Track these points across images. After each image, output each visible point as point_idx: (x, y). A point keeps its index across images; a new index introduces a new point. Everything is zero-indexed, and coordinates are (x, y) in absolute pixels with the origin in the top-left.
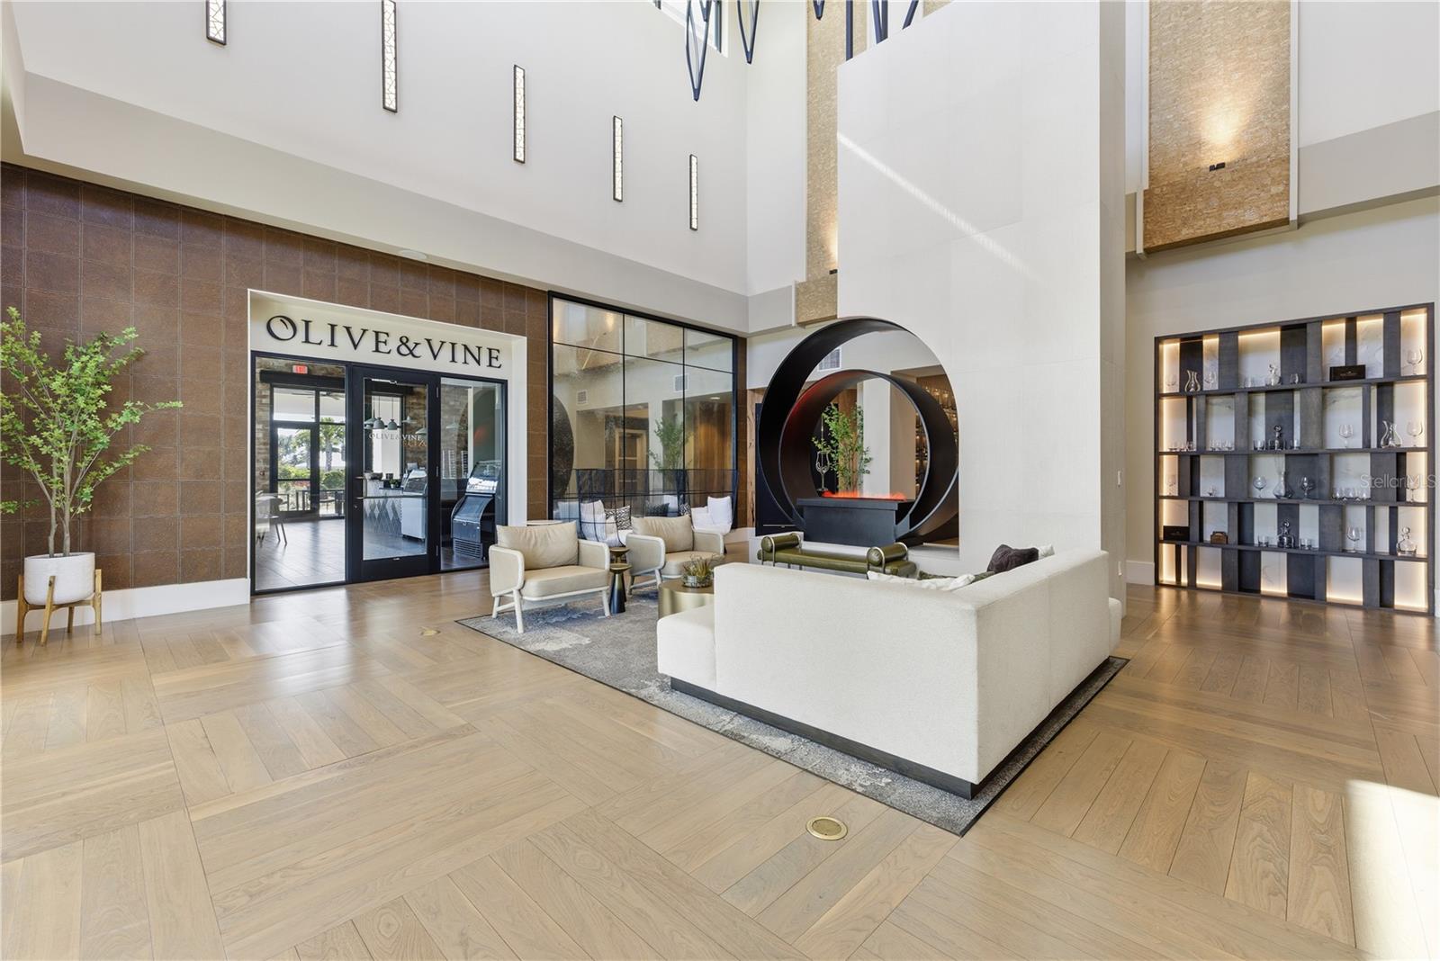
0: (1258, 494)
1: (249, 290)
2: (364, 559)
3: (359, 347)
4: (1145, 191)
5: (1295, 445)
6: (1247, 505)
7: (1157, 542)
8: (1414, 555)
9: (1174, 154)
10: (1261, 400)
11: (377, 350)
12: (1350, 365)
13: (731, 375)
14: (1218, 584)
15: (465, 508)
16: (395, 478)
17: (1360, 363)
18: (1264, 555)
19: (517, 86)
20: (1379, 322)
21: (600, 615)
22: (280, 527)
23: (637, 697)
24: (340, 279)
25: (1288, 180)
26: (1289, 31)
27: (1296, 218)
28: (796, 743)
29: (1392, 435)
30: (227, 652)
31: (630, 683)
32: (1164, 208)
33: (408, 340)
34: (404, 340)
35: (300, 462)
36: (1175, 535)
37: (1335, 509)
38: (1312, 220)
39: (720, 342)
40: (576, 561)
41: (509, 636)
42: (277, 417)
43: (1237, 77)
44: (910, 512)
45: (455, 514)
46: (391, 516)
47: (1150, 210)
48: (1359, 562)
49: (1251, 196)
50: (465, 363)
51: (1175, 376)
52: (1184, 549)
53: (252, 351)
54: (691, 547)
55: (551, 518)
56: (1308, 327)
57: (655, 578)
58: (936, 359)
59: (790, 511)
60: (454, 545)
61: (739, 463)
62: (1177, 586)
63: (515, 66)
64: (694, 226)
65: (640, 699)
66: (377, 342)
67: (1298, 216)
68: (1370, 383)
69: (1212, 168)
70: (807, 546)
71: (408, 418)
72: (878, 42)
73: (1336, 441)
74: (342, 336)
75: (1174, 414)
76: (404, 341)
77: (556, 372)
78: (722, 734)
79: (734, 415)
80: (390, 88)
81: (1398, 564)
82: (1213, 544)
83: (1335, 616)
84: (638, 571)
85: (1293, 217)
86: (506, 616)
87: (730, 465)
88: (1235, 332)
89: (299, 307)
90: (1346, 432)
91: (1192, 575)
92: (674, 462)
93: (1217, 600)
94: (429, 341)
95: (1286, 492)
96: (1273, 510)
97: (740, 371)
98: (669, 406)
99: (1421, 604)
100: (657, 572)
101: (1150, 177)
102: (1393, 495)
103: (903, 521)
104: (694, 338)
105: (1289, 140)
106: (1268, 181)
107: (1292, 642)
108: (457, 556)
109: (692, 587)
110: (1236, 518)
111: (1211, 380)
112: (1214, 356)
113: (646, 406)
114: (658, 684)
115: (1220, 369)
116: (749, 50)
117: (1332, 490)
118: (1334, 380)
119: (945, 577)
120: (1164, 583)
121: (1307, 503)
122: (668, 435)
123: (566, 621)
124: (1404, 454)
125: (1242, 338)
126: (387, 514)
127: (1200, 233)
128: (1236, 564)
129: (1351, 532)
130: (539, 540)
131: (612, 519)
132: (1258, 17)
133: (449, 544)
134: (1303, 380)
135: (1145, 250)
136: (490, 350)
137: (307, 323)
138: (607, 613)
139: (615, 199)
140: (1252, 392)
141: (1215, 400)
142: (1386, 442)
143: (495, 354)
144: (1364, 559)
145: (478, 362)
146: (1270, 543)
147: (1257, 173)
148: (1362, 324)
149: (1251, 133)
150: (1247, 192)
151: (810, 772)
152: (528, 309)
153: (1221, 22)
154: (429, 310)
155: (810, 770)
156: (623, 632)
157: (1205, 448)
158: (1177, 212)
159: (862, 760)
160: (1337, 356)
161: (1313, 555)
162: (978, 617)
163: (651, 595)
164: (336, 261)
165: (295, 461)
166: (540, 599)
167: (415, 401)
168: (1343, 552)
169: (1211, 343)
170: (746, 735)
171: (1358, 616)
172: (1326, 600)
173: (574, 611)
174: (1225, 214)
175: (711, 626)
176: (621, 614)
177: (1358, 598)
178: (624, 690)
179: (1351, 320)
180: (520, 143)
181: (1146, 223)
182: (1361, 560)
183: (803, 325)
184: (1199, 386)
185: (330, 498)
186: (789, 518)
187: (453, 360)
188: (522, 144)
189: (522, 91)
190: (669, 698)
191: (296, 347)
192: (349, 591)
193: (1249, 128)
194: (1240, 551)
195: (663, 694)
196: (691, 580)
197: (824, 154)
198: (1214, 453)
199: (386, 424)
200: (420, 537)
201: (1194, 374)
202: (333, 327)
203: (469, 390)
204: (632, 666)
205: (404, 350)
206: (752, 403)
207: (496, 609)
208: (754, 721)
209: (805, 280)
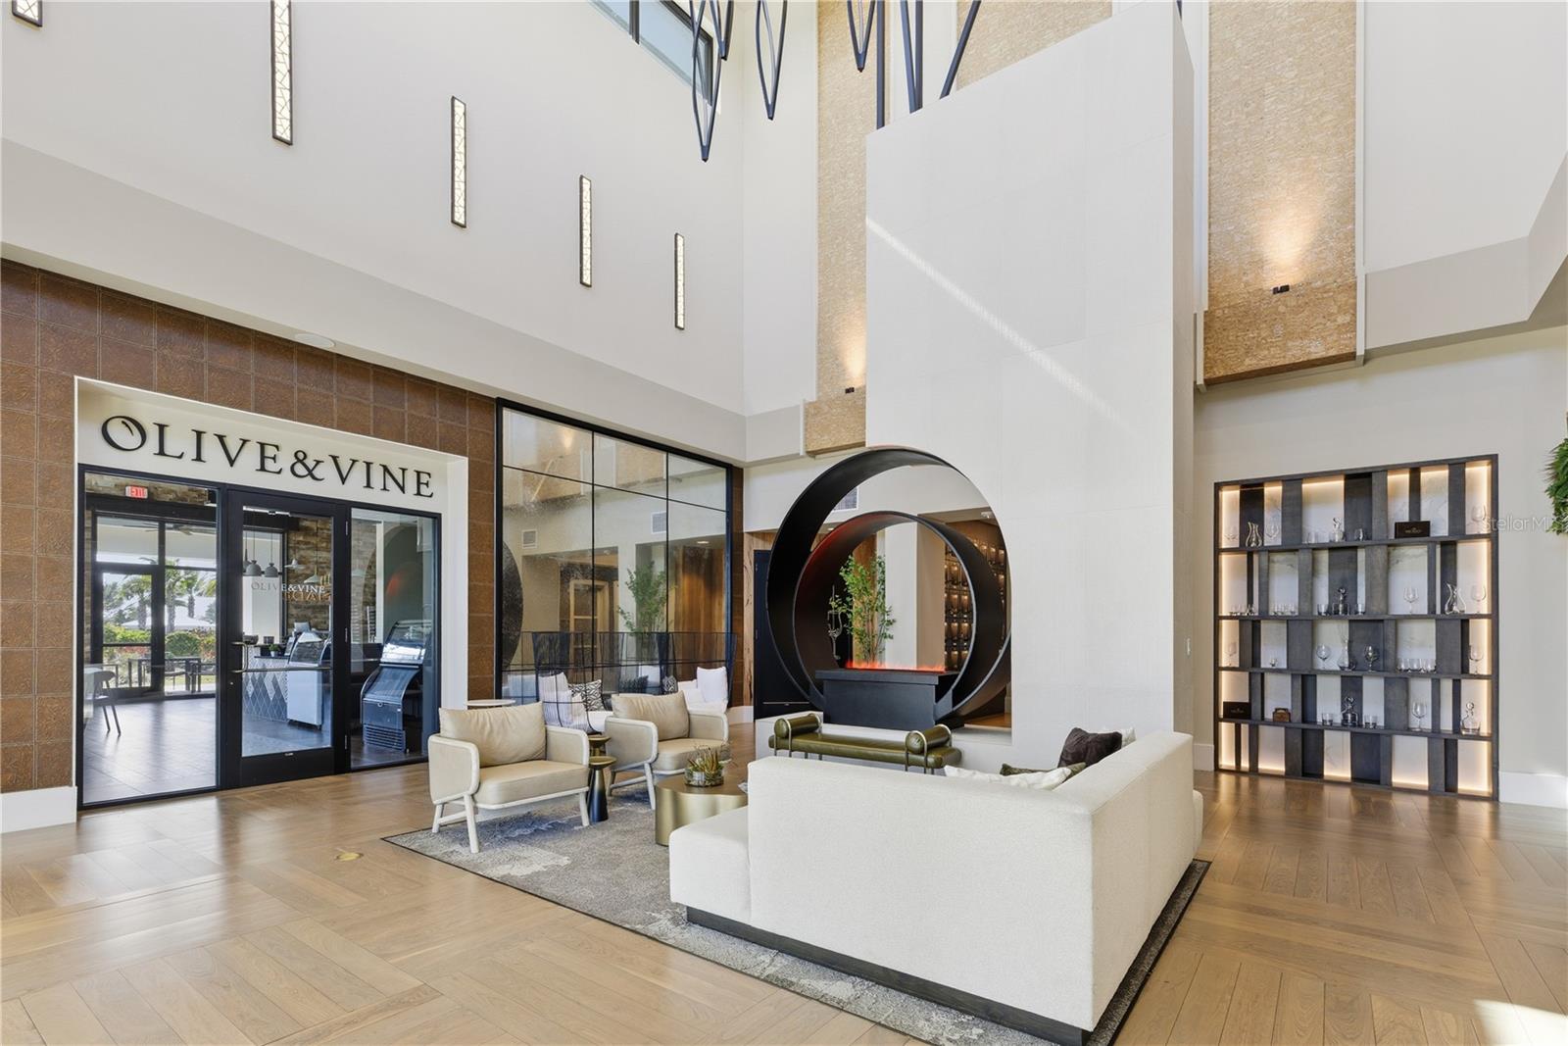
0: (1321, 665)
1: (76, 378)
2: (244, 755)
3: (236, 464)
4: (1206, 312)
5: (1360, 610)
6: (1310, 678)
7: (1217, 720)
8: (1478, 734)
9: (1234, 272)
10: (1324, 557)
11: (263, 469)
12: (1415, 520)
13: (725, 513)
14: (1280, 768)
15: (379, 684)
16: (277, 641)
17: (1423, 519)
18: (1328, 734)
19: (456, 125)
20: (1443, 473)
21: (576, 825)
22: (109, 711)
23: (646, 936)
24: (211, 369)
25: (1355, 310)
26: (1354, 140)
27: (1363, 353)
28: (858, 988)
29: (1455, 600)
30: (51, 896)
31: (633, 916)
32: (1225, 333)
33: (305, 456)
34: (301, 456)
35: (129, 620)
36: (1237, 712)
37: (1399, 681)
38: (1379, 356)
39: (713, 472)
40: (544, 754)
41: (460, 858)
42: (102, 557)
43: (1302, 188)
44: (953, 687)
45: (365, 692)
46: (271, 694)
47: (1210, 335)
48: (1424, 741)
49: (1317, 325)
50: (385, 489)
51: (1235, 528)
52: (1245, 728)
53: (79, 464)
54: (686, 733)
55: (499, 696)
56: (1374, 476)
57: (644, 774)
58: (985, 501)
59: (806, 686)
60: (365, 733)
61: (734, 624)
62: (1237, 772)
63: (453, 98)
64: (681, 324)
65: (649, 937)
66: (263, 457)
67: (1366, 351)
68: (1434, 542)
69: (1276, 291)
70: (829, 729)
71: (294, 562)
72: (911, 112)
73: (1400, 605)
74: (211, 447)
75: (1234, 574)
76: (300, 458)
77: (506, 503)
78: (764, 980)
79: (728, 565)
80: (283, 112)
81: (1461, 743)
82: (1274, 723)
83: (1399, 802)
84: (620, 766)
85: (1360, 352)
86: (450, 829)
87: (722, 626)
88: (1298, 480)
89: (149, 404)
90: (1411, 596)
91: (1254, 759)
92: (651, 622)
93: (1279, 787)
94: (335, 458)
95: (1350, 663)
96: (1335, 683)
97: (736, 509)
98: (644, 551)
99: (1483, 787)
100: (647, 767)
101: (1210, 296)
102: (1457, 666)
103: (945, 697)
104: (679, 465)
105: (1354, 264)
106: (1334, 310)
107: (1356, 832)
108: (369, 749)
109: (699, 786)
110: (1300, 691)
111: (1273, 535)
112: (1276, 506)
113: (614, 551)
114: (669, 916)
115: (1283, 521)
116: (770, 102)
117: (1396, 662)
118: (1399, 537)
119: (1033, 771)
120: (1223, 767)
121: (1370, 676)
122: (643, 587)
123: (532, 834)
124: (1468, 621)
125: (1306, 486)
126: (265, 692)
127: (1264, 364)
128: (1300, 746)
129: (1416, 709)
130: (495, 728)
131: (578, 697)
132: (1322, 122)
133: (359, 731)
134: (1367, 537)
135: (1205, 380)
136: (418, 473)
137: (162, 427)
138: (586, 822)
139: (582, 283)
140: (1316, 548)
141: (1277, 557)
142: (1451, 609)
143: (424, 478)
144: (1429, 738)
145: (402, 489)
146: (1335, 721)
147: (1323, 298)
148: (1426, 475)
149: (1316, 253)
150: (1313, 321)
151: (883, 1026)
152: (470, 421)
153: (1285, 124)
154: (336, 416)
155: (883, 1022)
156: (611, 847)
157: (1268, 612)
158: (1240, 338)
159: (944, 1005)
160: (1401, 510)
161: (1379, 735)
162: (1093, 823)
163: (637, 796)
164: (205, 344)
165: (120, 618)
166: (500, 806)
167: (301, 538)
168: (1408, 731)
169: (1273, 491)
170: (794, 980)
171: (1424, 802)
172: (1390, 783)
173: (541, 819)
174: (1290, 344)
175: (743, 839)
176: (604, 822)
177: (1423, 782)
178: (627, 926)
179: (1415, 470)
180: (460, 201)
181: (1206, 350)
182: (1426, 739)
183: (813, 454)
184: (1260, 541)
185: (178, 670)
186: (805, 694)
187: (368, 486)
188: (462, 203)
189: (462, 132)
190: (687, 935)
191: (145, 460)
192: (222, 801)
193: (1313, 248)
194: (1304, 731)
195: (678, 929)
196: (698, 777)
197: (838, 245)
198: (1277, 618)
199: (263, 570)
200: (315, 723)
201: (1256, 527)
202: (199, 434)
203: (377, 525)
204: (631, 892)
205: (300, 469)
206: (750, 548)
207: (438, 821)
208: (801, 961)
209: (815, 399)
